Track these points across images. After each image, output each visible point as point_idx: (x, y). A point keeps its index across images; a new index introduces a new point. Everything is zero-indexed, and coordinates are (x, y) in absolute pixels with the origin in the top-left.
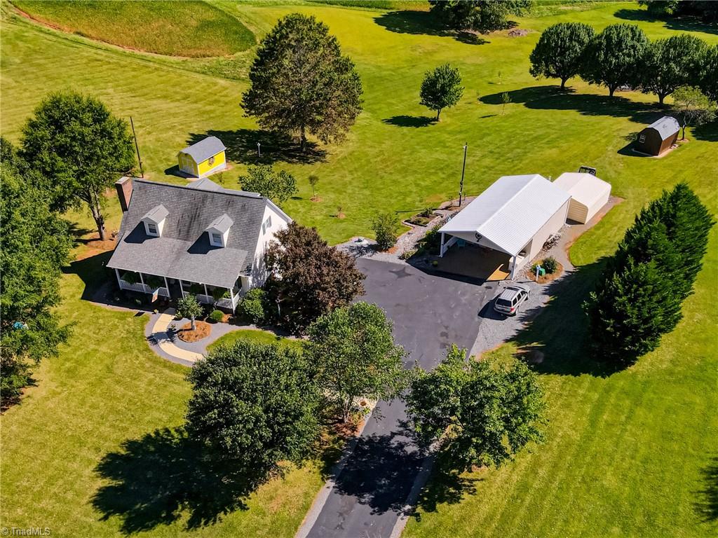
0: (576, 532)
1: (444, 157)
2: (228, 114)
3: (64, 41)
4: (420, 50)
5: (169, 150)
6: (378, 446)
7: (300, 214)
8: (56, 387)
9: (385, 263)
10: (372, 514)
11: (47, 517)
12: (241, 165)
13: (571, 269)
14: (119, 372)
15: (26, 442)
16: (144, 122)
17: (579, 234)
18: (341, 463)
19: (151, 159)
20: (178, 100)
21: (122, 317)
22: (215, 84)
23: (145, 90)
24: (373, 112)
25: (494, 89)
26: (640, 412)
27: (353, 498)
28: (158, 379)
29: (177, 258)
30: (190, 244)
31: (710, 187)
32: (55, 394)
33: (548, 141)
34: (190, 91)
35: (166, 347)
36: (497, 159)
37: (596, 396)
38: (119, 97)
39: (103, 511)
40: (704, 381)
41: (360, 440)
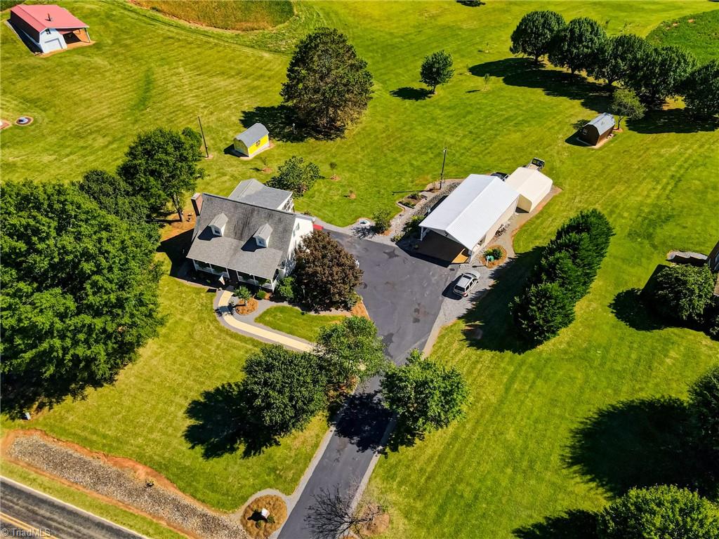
0: (484, 470)
1: (434, 135)
2: (271, 89)
3: (144, 18)
4: (426, 14)
5: (227, 129)
6: (365, 401)
7: (323, 195)
8: (157, 349)
9: (380, 244)
10: (358, 451)
11: (157, 446)
12: (280, 142)
13: (513, 256)
14: (197, 337)
15: (141, 390)
16: (207, 102)
17: (524, 222)
18: (341, 414)
19: (213, 139)
20: (233, 76)
21: (198, 292)
22: (261, 58)
23: (208, 68)
24: (384, 82)
25: (482, 57)
26: (539, 383)
27: (347, 439)
28: (223, 344)
29: (235, 254)
30: (243, 243)
31: (626, 184)
32: (156, 354)
33: (516, 124)
34: (242, 66)
35: (228, 319)
36: (474, 140)
37: (512, 369)
38: (188, 76)
39: (191, 442)
40: (586, 360)
41: (354, 397)
